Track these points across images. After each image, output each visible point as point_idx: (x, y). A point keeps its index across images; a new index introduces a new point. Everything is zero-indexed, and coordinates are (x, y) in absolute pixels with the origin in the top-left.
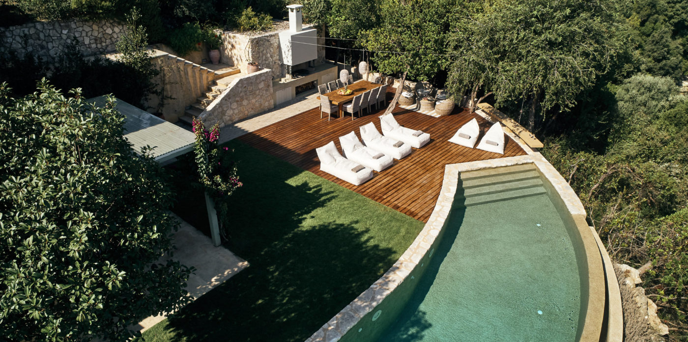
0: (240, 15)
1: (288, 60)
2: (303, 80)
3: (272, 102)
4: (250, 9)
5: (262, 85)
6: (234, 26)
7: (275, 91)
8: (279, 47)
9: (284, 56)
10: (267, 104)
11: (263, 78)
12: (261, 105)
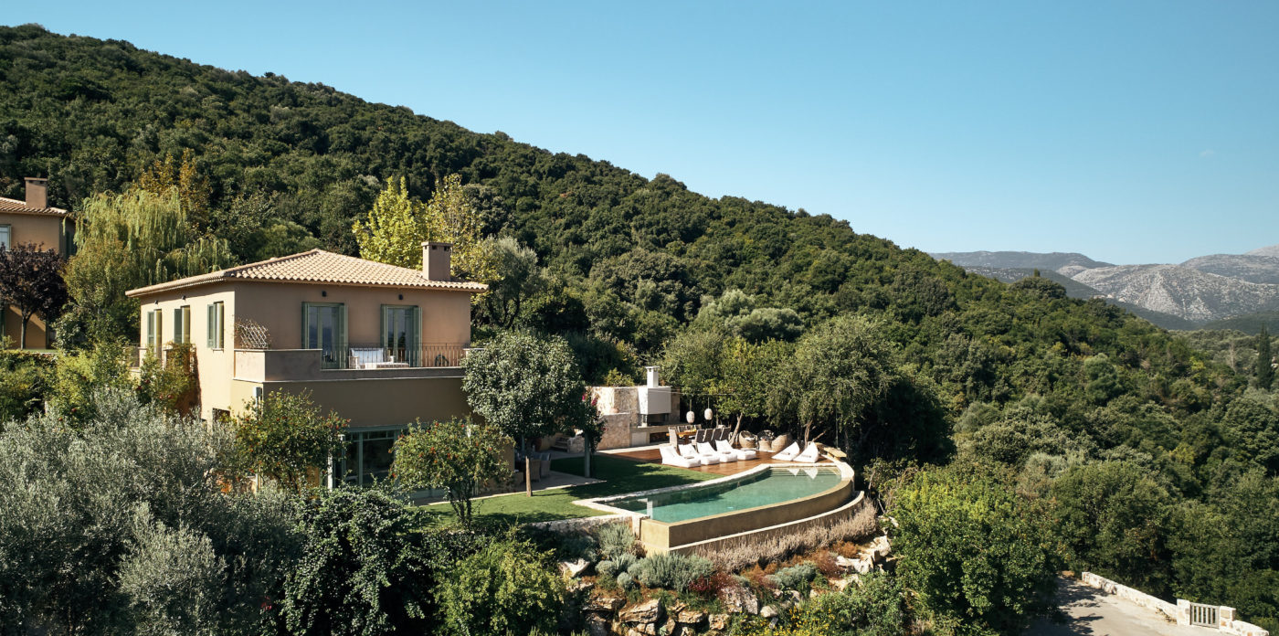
0: (607, 374)
1: (644, 410)
2: (657, 429)
3: (628, 441)
4: (615, 370)
5: (620, 425)
6: (602, 383)
7: (631, 432)
8: (637, 400)
9: (641, 406)
10: (624, 442)
11: (622, 418)
12: (619, 441)
